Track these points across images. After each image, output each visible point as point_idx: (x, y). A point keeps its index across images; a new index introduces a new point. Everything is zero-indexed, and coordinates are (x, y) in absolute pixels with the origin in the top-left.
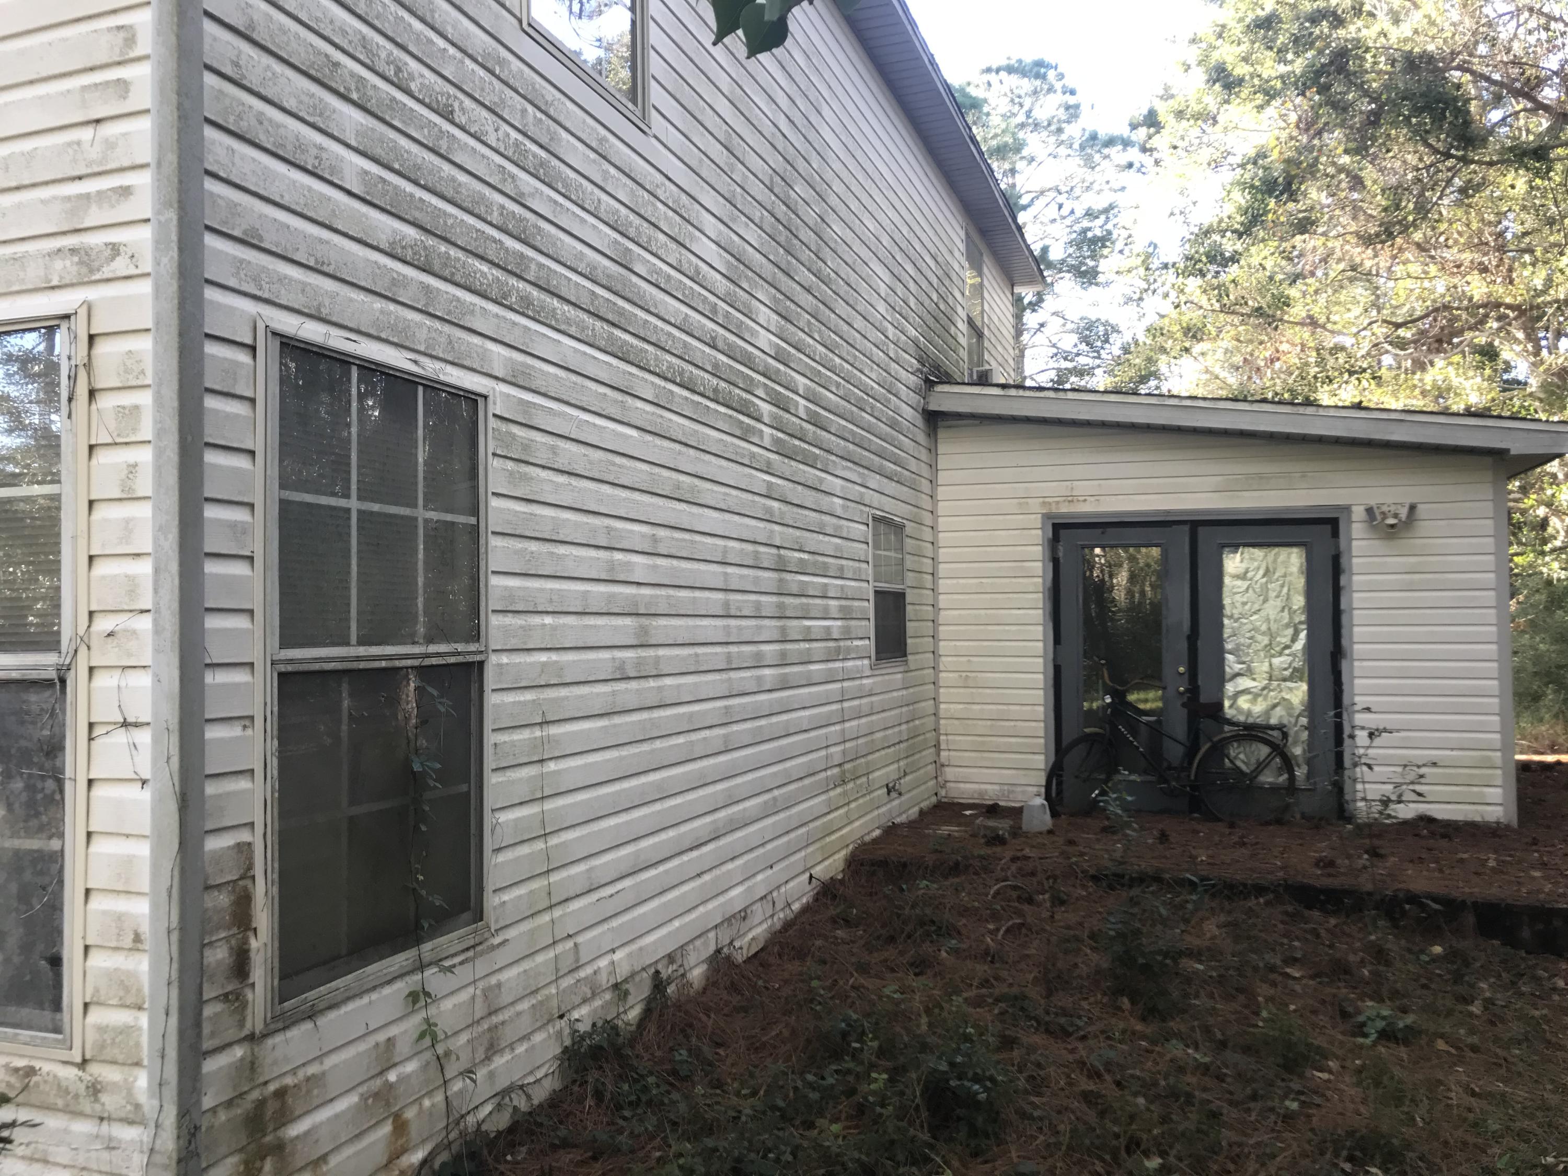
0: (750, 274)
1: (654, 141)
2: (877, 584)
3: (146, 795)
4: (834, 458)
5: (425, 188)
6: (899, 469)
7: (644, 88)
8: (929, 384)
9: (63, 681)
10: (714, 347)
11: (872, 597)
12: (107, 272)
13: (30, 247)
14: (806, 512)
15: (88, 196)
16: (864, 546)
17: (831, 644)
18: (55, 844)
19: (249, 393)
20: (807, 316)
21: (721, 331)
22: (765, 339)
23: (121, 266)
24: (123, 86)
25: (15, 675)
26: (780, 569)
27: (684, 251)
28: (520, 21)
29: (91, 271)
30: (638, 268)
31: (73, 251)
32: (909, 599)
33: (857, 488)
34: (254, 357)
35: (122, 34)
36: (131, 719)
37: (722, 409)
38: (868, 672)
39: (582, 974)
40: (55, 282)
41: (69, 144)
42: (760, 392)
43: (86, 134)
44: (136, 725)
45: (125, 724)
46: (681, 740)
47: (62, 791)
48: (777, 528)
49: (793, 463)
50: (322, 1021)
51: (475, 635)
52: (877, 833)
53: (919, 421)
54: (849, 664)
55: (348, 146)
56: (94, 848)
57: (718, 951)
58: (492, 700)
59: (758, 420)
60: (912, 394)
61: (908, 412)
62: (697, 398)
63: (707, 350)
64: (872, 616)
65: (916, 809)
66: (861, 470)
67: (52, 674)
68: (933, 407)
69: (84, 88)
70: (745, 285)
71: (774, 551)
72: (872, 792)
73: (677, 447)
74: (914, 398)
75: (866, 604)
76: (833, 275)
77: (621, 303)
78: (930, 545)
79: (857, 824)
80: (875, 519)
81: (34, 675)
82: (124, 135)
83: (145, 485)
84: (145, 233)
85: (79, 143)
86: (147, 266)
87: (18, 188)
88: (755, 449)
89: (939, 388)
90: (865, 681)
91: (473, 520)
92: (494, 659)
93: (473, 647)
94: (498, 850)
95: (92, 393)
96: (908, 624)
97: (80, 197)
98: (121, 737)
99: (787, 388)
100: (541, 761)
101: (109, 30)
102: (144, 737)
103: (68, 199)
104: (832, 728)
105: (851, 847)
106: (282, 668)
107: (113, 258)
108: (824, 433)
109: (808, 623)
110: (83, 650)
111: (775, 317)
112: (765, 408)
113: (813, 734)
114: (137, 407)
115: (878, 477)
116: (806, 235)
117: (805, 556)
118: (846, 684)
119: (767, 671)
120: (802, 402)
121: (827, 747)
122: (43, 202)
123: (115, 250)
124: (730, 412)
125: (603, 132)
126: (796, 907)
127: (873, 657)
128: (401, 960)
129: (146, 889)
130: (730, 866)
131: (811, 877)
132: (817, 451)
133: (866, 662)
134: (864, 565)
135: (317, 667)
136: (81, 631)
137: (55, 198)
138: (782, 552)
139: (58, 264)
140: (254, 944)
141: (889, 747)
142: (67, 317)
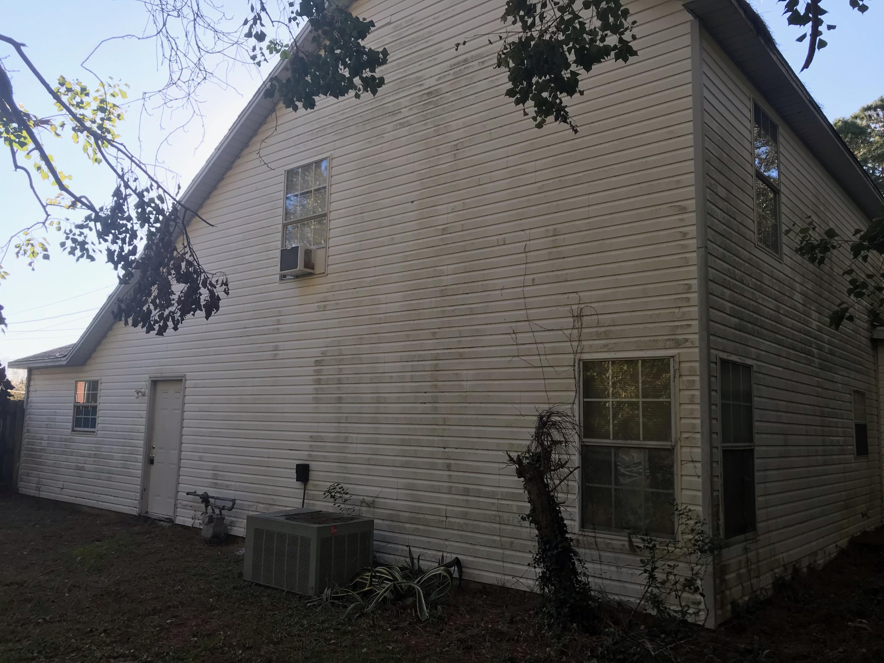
0: (810, 301)
1: (784, 265)
2: (856, 421)
3: (700, 480)
4: (838, 367)
5: (740, 306)
6: (861, 367)
7: (781, 248)
8: (874, 327)
9: (673, 449)
10: (800, 332)
11: (854, 427)
12: (684, 346)
13: (659, 338)
14: (829, 391)
15: (677, 326)
16: (850, 404)
17: (840, 447)
18: (671, 491)
19: (715, 375)
20: (827, 310)
21: (802, 326)
22: (815, 324)
23: (688, 344)
24: (688, 299)
25: (658, 447)
26: (822, 416)
27: (792, 300)
28: (755, 244)
29: (679, 345)
30: (782, 312)
31: (673, 340)
32: (868, 427)
33: (846, 378)
34: (716, 365)
35: (687, 286)
36: (694, 460)
37: (803, 355)
38: (853, 461)
39: (777, 557)
40: (667, 347)
41: (671, 312)
42: (814, 346)
43: (677, 310)
44: (696, 462)
45: (692, 461)
46: (796, 481)
47: (673, 477)
48: (820, 399)
49: (825, 372)
50: (731, 548)
51: (751, 440)
52: (859, 534)
53: (869, 344)
54: (846, 456)
55: (727, 301)
56: (683, 493)
57: (810, 564)
58: (757, 462)
59: (814, 357)
60: (866, 332)
61: (864, 340)
62: (797, 353)
63: (798, 334)
64: (854, 435)
65: (873, 527)
66: (848, 371)
67: (670, 447)
68: (875, 337)
69: (675, 299)
70: (808, 306)
71: (819, 408)
72: (857, 515)
73: (792, 372)
74: (867, 334)
75: (851, 430)
76: (835, 290)
77: (778, 325)
78: (875, 402)
79: (851, 528)
80: (855, 392)
81: (664, 447)
82: (689, 311)
83: (698, 400)
84: (697, 336)
85: (674, 312)
86: (697, 344)
87: (654, 323)
88: (813, 369)
89: (879, 328)
90: (852, 465)
91: (749, 404)
92: (757, 448)
93: (752, 444)
94: (758, 509)
95: (680, 376)
96: (869, 439)
97: (675, 326)
98: (691, 465)
99: (822, 342)
100: (765, 483)
101: (683, 284)
102: (699, 465)
103: (671, 326)
104: (841, 484)
105: (850, 537)
106: (724, 449)
107: (686, 342)
108: (834, 357)
109: (832, 438)
110: (679, 442)
111: (817, 314)
112: (815, 351)
113: (835, 485)
114: (694, 381)
115: (854, 372)
116: (826, 278)
117: (830, 410)
118: (846, 465)
119: (819, 458)
120: (826, 346)
121: (840, 492)
122: (663, 327)
123: (686, 340)
124: (806, 356)
125: (772, 269)
126: (832, 556)
127: (855, 454)
128: (742, 537)
129: (701, 504)
130: (811, 533)
131: (837, 546)
132: (832, 365)
133: (852, 456)
134: (850, 413)
135: (730, 448)
136: (679, 436)
137: (667, 326)
138: (823, 409)
139: (668, 343)
140: (720, 523)
141: (862, 495)
142: (673, 357)
